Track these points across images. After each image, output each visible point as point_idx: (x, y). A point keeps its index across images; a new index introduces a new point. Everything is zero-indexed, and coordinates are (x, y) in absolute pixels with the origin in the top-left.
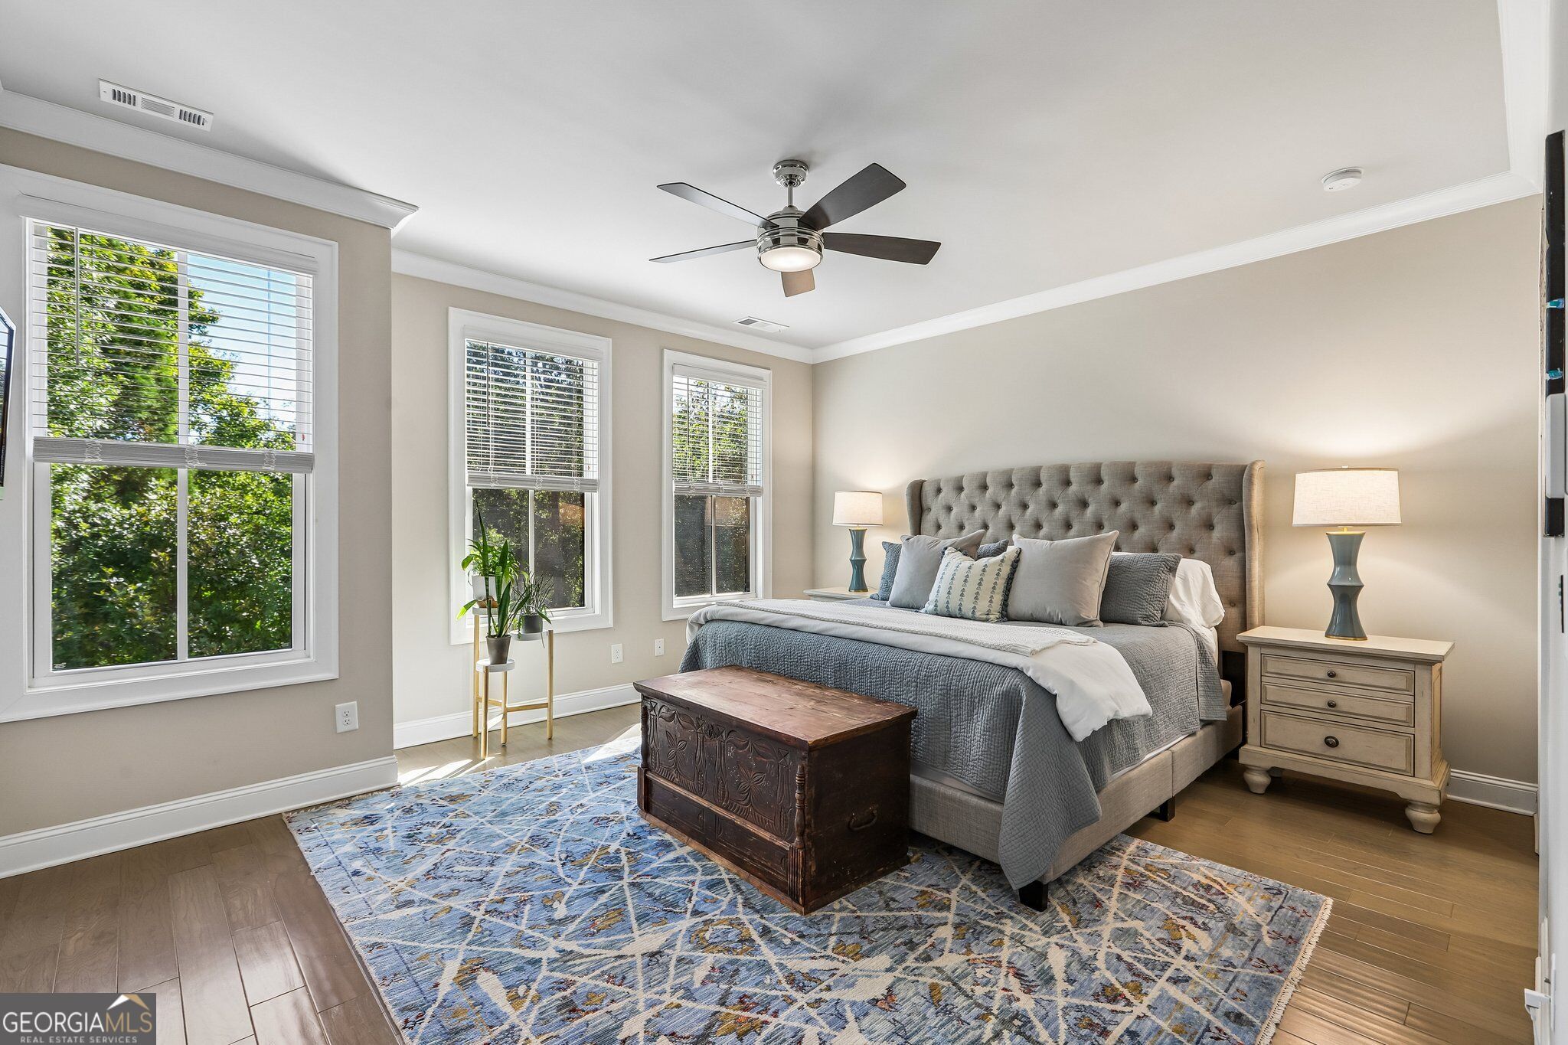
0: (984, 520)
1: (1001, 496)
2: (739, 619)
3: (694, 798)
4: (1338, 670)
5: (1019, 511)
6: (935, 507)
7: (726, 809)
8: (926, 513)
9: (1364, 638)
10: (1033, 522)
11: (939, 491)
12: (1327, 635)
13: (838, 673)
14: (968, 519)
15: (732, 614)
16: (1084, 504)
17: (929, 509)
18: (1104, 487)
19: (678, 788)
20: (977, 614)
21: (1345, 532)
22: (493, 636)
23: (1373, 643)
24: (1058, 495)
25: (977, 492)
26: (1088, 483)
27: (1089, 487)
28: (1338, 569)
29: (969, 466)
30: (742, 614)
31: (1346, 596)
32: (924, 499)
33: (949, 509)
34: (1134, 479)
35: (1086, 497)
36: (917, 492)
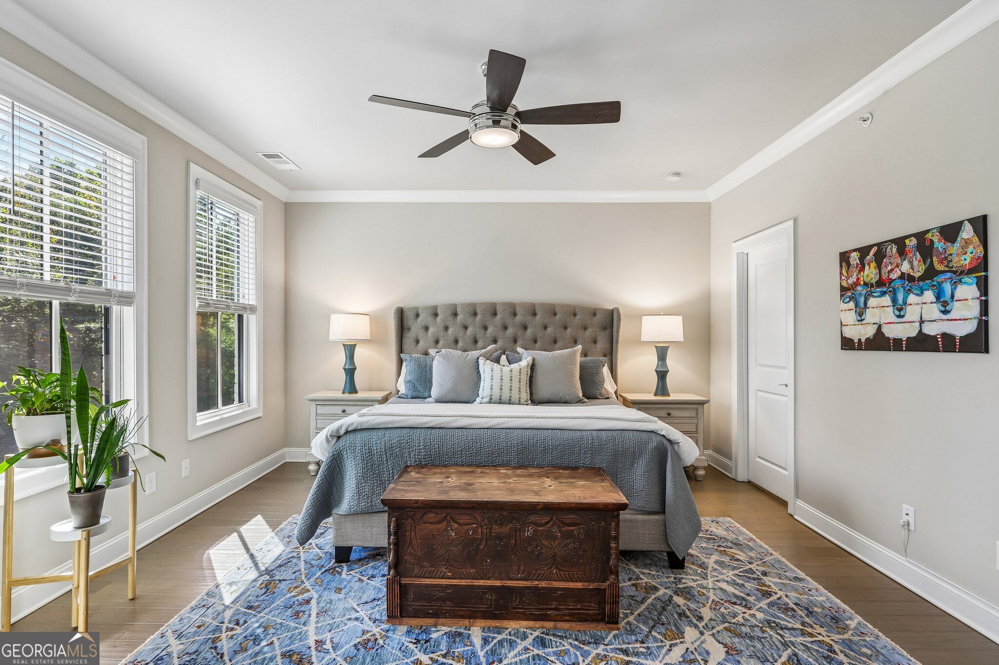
0: (456, 337)
1: (469, 320)
2: (396, 425)
3: (481, 583)
4: (670, 411)
5: (482, 331)
6: (415, 329)
7: (524, 579)
8: (406, 331)
9: (669, 395)
10: (492, 339)
11: (417, 315)
12: (655, 395)
13: (521, 455)
14: (443, 336)
15: (387, 423)
16: (525, 328)
17: (409, 329)
18: (538, 317)
19: (454, 581)
20: (522, 401)
21: (662, 345)
22: (78, 490)
23: (673, 397)
24: (509, 321)
25: (450, 317)
26: (528, 315)
27: (530, 318)
28: (660, 363)
29: (443, 297)
30: (401, 421)
31: (662, 375)
32: (405, 320)
33: (426, 329)
34: (555, 314)
35: (527, 323)
36: (401, 314)
